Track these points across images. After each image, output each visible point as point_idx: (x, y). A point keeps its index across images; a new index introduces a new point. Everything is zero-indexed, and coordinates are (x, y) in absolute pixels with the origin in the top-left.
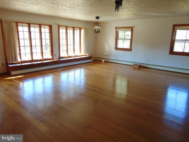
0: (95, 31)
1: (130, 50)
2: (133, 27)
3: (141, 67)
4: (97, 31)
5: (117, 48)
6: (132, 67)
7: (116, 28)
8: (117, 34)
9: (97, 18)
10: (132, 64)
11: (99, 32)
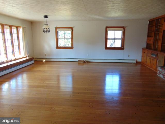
0: (44, 30)
1: (72, 48)
2: (73, 27)
3: (85, 62)
4: (47, 31)
5: (58, 47)
6: (77, 63)
7: (56, 28)
8: (57, 33)
9: (46, 17)
10: (77, 60)
11: (49, 31)
